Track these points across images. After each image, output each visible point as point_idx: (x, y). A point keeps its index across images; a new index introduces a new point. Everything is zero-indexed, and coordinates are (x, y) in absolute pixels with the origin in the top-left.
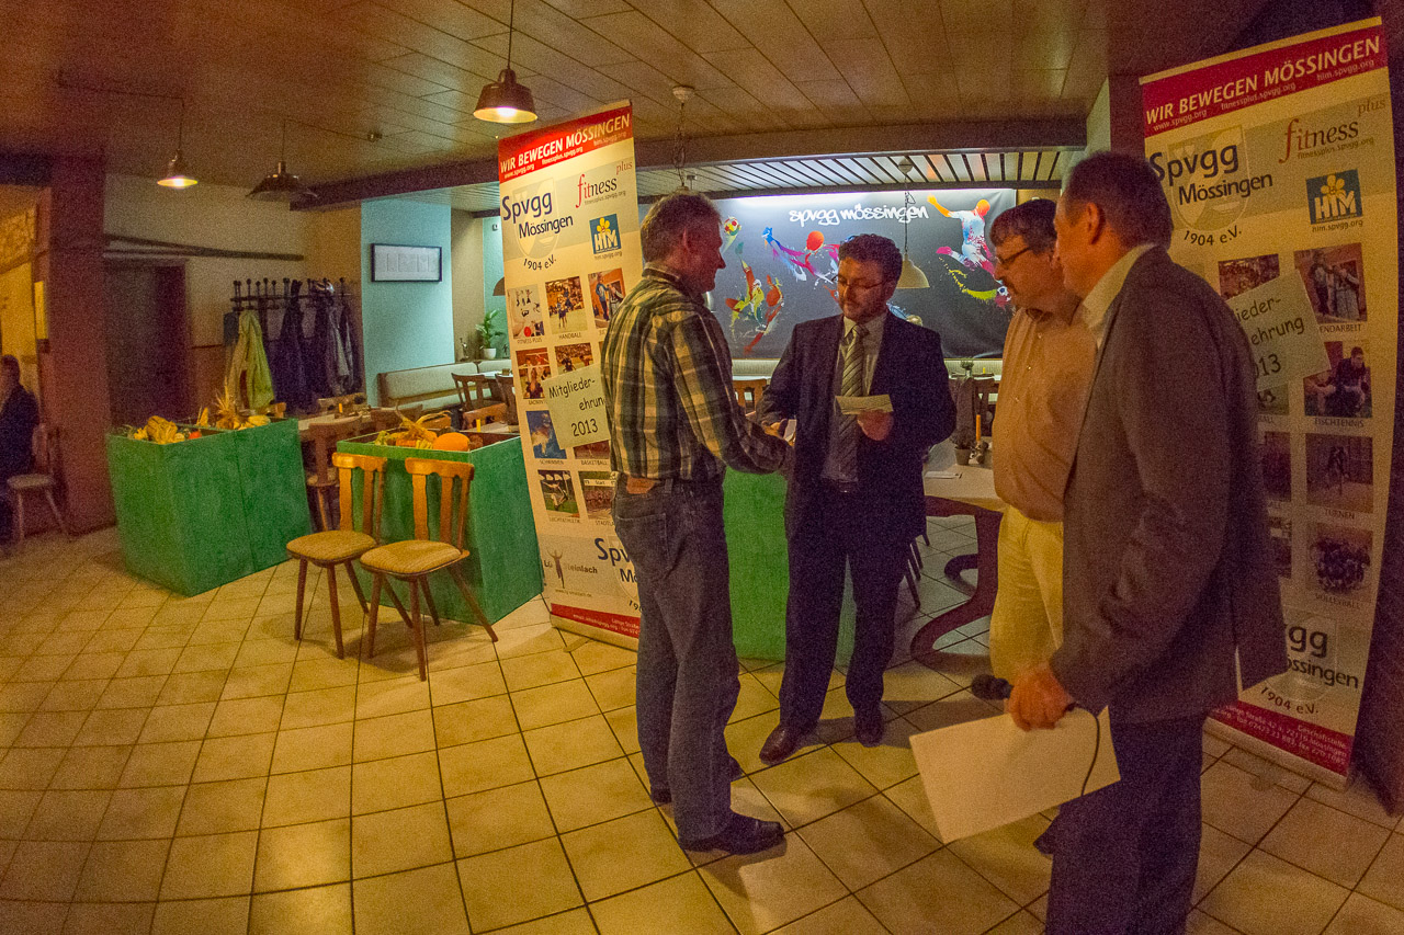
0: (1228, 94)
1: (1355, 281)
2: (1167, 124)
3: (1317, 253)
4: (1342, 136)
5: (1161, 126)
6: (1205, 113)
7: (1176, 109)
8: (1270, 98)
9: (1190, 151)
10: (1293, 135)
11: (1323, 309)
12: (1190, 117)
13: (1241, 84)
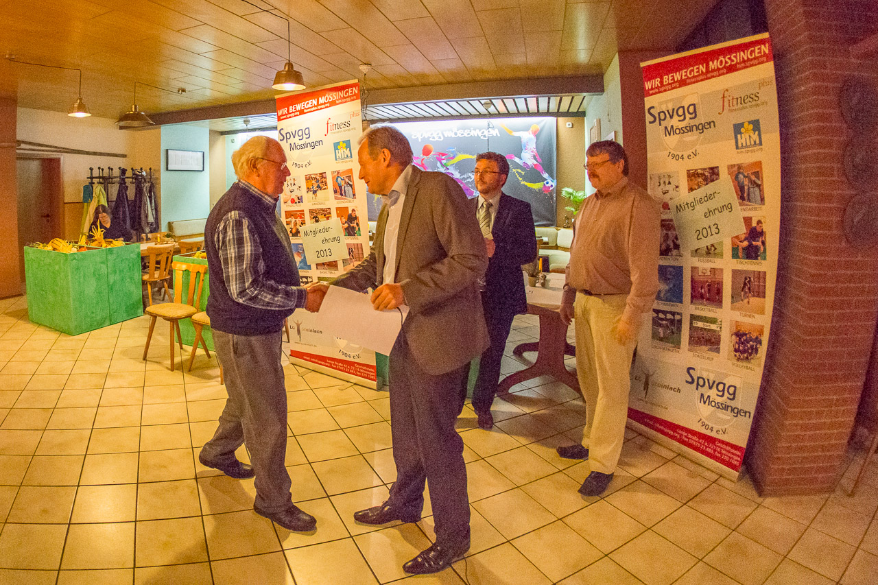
0: (690, 74)
1: (759, 182)
2: (657, 90)
3: (740, 167)
4: (751, 100)
5: (653, 91)
6: (677, 84)
7: (661, 82)
8: (713, 77)
9: (670, 107)
10: (726, 99)
11: (742, 198)
12: (669, 87)
13: (697, 68)
